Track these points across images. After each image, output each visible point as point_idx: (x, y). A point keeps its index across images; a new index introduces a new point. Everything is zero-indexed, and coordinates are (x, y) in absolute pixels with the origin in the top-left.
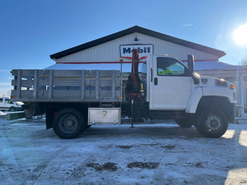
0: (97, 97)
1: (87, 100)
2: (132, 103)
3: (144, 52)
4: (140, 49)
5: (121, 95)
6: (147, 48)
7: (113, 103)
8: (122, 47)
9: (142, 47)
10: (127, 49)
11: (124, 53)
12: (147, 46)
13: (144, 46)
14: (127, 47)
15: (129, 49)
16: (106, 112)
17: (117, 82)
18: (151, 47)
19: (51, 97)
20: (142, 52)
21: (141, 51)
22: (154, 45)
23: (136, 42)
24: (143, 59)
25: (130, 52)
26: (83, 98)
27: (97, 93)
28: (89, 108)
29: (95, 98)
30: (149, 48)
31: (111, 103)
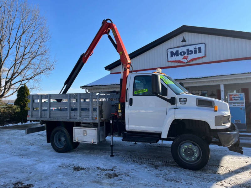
0: (78, 118)
1: (71, 120)
2: (111, 123)
3: (195, 53)
4: (190, 50)
5: (97, 115)
6: (197, 48)
7: (91, 123)
8: (170, 51)
9: (191, 48)
10: (174, 52)
11: (172, 56)
12: (197, 46)
13: (194, 46)
14: (174, 51)
15: (177, 52)
16: (86, 131)
17: (93, 104)
18: (203, 46)
19: (48, 117)
20: (192, 53)
21: (190, 52)
22: (206, 43)
23: (184, 44)
24: (193, 61)
25: (178, 55)
26: (68, 118)
27: (78, 114)
28: (74, 127)
29: (77, 119)
30: (200, 48)
31: (89, 123)
